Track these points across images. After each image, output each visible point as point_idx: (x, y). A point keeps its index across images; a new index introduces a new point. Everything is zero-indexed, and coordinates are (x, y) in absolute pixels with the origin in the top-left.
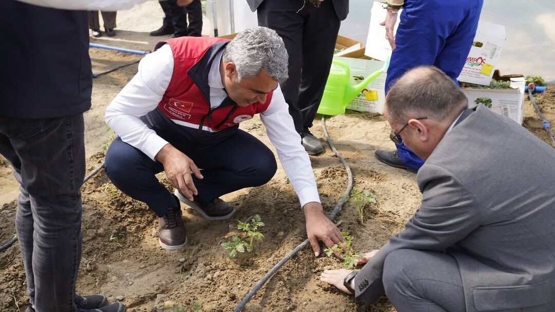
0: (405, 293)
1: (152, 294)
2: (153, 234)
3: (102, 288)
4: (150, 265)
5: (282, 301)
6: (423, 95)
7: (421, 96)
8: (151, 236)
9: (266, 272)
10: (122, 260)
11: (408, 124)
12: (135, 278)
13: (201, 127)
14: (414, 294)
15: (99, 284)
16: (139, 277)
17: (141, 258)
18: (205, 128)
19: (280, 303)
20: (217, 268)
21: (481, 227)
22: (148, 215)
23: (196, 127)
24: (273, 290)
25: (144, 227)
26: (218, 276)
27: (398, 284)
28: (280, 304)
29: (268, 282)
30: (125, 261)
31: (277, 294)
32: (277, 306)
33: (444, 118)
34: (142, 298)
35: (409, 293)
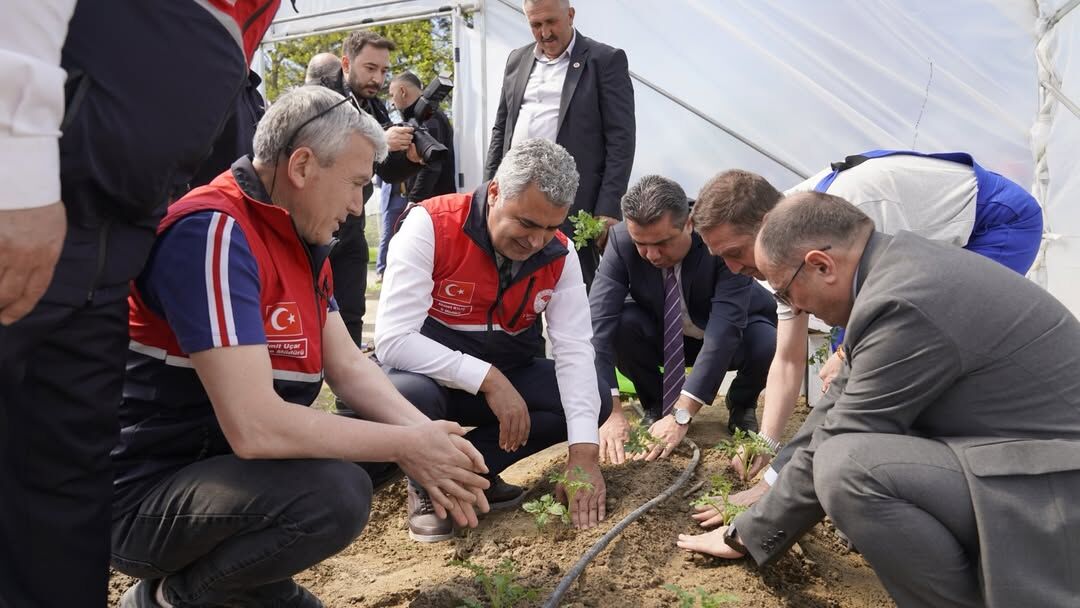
0: (862, 492)
1: (409, 590)
2: (399, 526)
3: (325, 587)
4: (400, 559)
5: (639, 571)
6: (818, 215)
7: (816, 219)
8: (397, 527)
9: (604, 534)
10: (354, 554)
11: (804, 263)
12: (377, 575)
13: (490, 327)
14: (876, 491)
15: (321, 580)
16: (383, 574)
17: (384, 552)
18: (497, 327)
19: (638, 573)
20: (517, 544)
21: (959, 380)
22: (390, 500)
23: (484, 328)
24: (622, 556)
25: (386, 516)
26: (522, 553)
27: (847, 481)
28: (637, 575)
29: (612, 544)
30: (359, 556)
31: (630, 561)
32: (633, 577)
33: (852, 244)
34: (393, 595)
35: (868, 490)
